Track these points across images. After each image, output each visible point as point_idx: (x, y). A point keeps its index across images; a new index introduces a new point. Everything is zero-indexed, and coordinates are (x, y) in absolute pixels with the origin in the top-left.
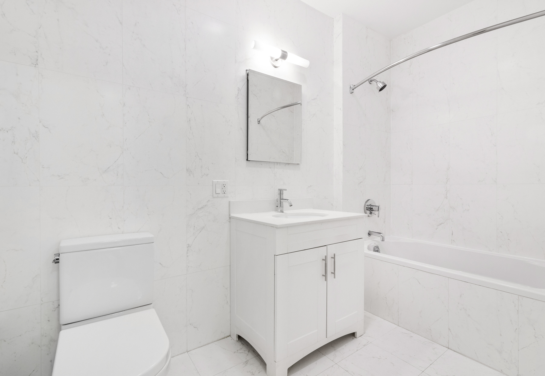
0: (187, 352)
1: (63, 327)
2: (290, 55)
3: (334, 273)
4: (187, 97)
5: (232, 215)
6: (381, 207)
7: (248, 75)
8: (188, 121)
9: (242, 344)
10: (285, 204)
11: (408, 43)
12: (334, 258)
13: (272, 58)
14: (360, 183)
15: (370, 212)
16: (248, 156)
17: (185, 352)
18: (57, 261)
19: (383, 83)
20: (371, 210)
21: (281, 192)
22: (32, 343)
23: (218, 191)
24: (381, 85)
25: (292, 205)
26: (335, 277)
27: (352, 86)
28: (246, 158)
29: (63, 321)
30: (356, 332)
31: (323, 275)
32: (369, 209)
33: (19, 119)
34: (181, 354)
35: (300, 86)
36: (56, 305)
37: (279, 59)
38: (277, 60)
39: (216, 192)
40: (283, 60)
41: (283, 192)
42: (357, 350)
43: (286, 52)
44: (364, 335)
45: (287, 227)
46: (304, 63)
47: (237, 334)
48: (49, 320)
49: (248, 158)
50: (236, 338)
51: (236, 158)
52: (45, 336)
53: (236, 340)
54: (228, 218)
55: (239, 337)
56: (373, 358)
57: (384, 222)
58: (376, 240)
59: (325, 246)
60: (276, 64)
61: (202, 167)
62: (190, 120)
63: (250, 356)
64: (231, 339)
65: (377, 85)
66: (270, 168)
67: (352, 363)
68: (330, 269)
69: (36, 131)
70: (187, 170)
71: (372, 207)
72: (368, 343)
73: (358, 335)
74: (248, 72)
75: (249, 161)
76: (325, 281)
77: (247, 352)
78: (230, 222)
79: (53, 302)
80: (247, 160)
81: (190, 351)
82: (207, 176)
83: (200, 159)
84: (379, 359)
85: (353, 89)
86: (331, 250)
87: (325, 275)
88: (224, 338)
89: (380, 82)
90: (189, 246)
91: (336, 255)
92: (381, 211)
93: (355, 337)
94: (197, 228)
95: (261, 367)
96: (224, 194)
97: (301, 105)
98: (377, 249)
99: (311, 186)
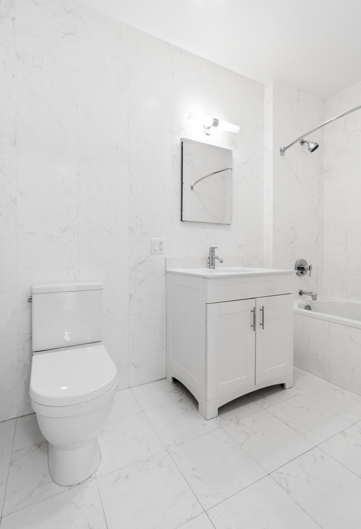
0: (129, 388)
1: (34, 353)
2: (221, 122)
3: (263, 325)
4: (130, 166)
5: (168, 270)
6: (313, 267)
7: (182, 143)
8: (130, 187)
9: (177, 385)
10: (217, 262)
11: (343, 101)
12: (263, 310)
13: (204, 127)
14: (291, 243)
15: (301, 272)
16: (182, 217)
17: (127, 388)
18: (30, 300)
19: (315, 143)
20: (302, 270)
21: (212, 250)
22: (12, 366)
23: (156, 248)
24: (312, 146)
25: (222, 262)
26: (263, 328)
27: (283, 149)
28: (180, 219)
29: (35, 349)
30: (285, 384)
31: (252, 326)
32: (301, 269)
33: (3, 187)
34: (124, 389)
35: (231, 152)
36: (29, 338)
37: (210, 127)
38: (208, 128)
39: (154, 248)
40: (215, 127)
41: (214, 250)
42: (286, 400)
43: (217, 120)
44: (293, 387)
45: (218, 278)
46: (235, 129)
47: (172, 377)
48: (23, 349)
49: (182, 219)
50: (171, 380)
51: (171, 219)
52: (21, 362)
53: (171, 382)
54: (164, 273)
55: (175, 380)
56: (302, 407)
57: (317, 282)
58: (308, 299)
59: (254, 298)
60: (208, 131)
61: (142, 227)
62: (132, 186)
63: (184, 396)
64: (167, 381)
65: (309, 146)
66: (203, 228)
67: (281, 410)
68: (259, 320)
69: (15, 197)
70: (130, 229)
71: (303, 267)
72: (297, 395)
73: (287, 386)
74: (182, 140)
75: (184, 221)
76: (254, 330)
77: (181, 393)
78: (166, 276)
79: (26, 335)
80: (182, 220)
81: (131, 387)
82: (146, 234)
83: (140, 219)
84: (308, 409)
85: (282, 151)
86: (260, 303)
87: (254, 326)
88: (161, 380)
89: (312, 142)
90: (131, 296)
91: (264, 307)
92: (313, 271)
93: (284, 389)
94: (137, 280)
95: (193, 406)
96: (161, 251)
97: (232, 170)
98: (308, 308)
99: (241, 245)
